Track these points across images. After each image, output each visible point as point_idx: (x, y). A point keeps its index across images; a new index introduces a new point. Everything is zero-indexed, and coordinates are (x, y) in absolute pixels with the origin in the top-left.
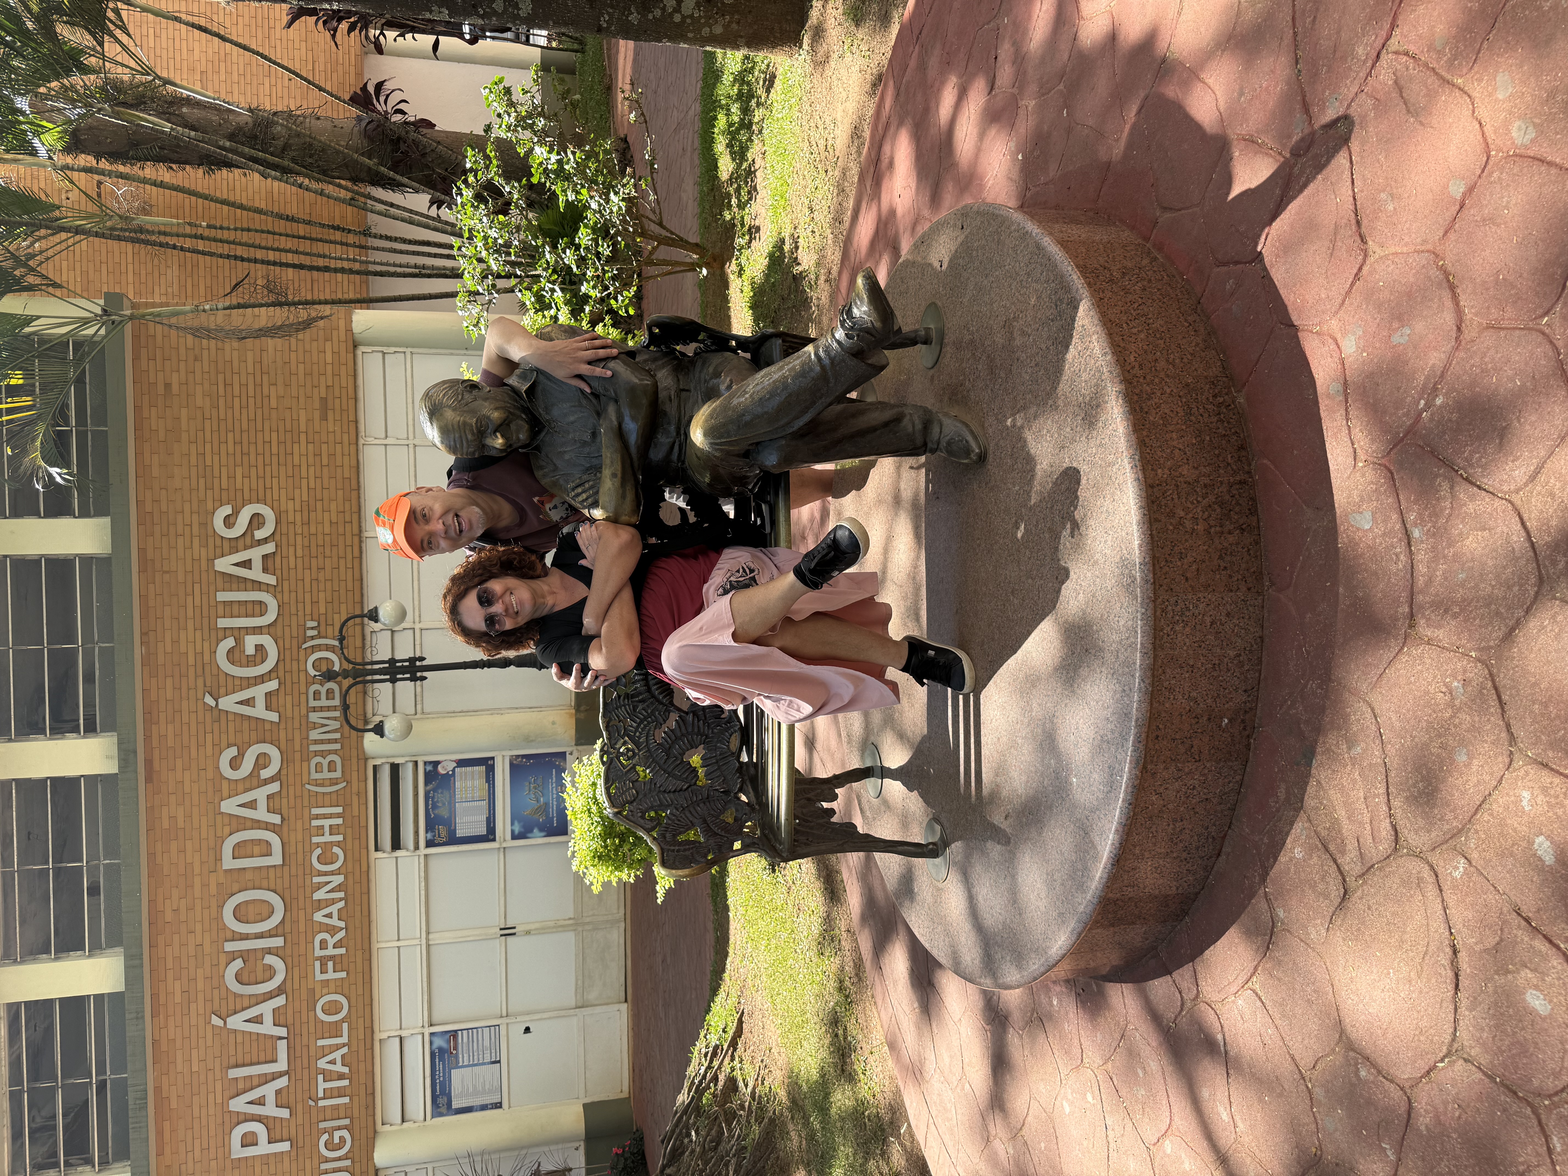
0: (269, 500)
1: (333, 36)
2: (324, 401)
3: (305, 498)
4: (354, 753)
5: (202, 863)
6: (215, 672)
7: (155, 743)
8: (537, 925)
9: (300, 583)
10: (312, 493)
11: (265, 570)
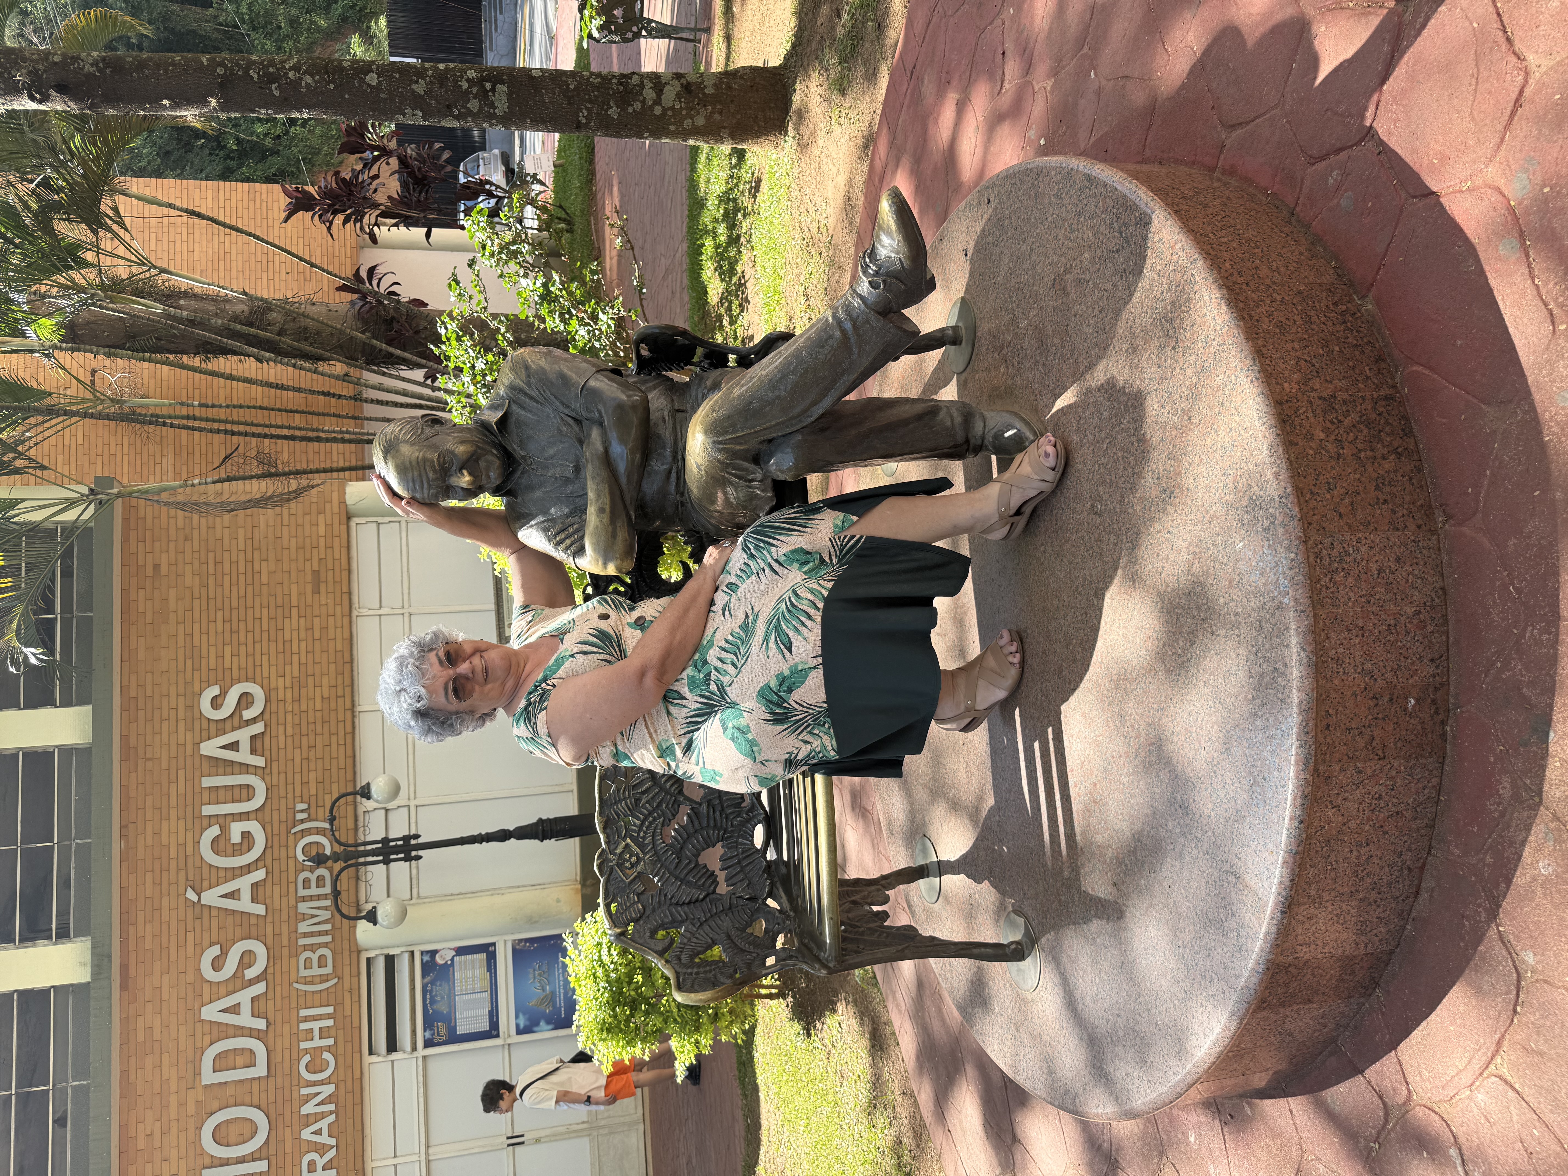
0: (258, 679)
1: (329, 229)
2: (316, 573)
3: (296, 674)
4: (346, 945)
5: (179, 1079)
6: (198, 864)
7: (132, 947)
8: (548, 1132)
9: (290, 764)
10: (303, 668)
11: (253, 751)
